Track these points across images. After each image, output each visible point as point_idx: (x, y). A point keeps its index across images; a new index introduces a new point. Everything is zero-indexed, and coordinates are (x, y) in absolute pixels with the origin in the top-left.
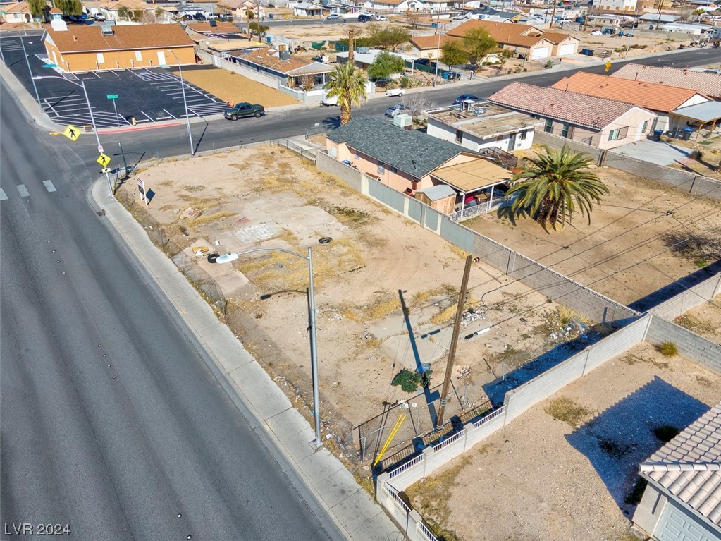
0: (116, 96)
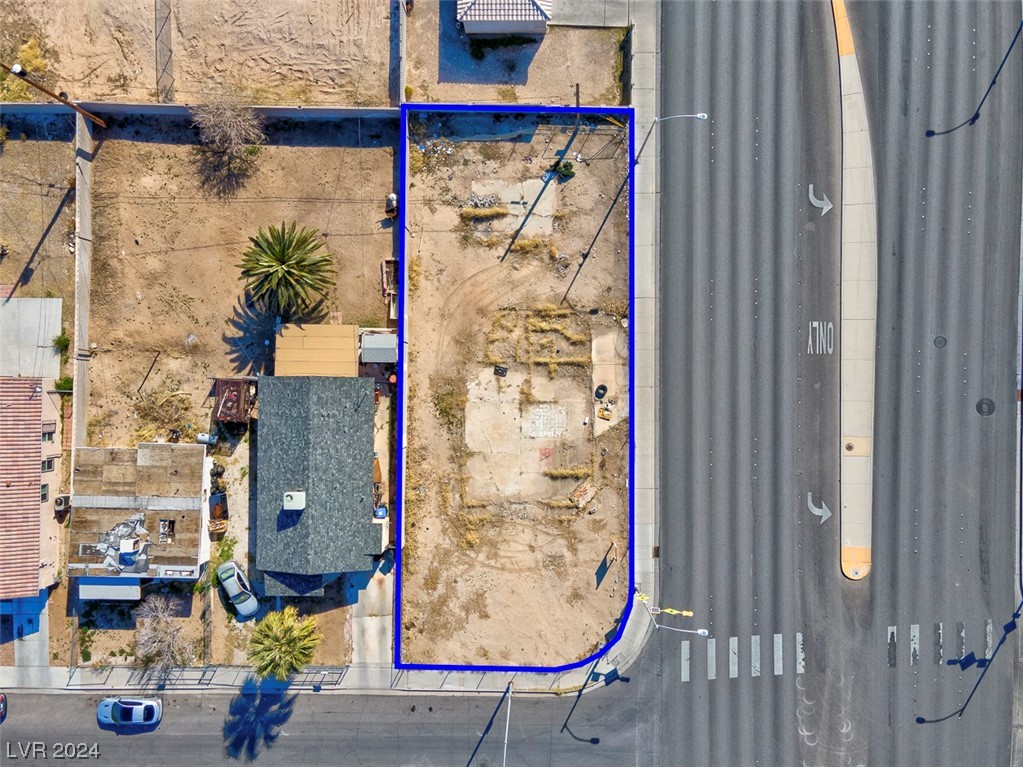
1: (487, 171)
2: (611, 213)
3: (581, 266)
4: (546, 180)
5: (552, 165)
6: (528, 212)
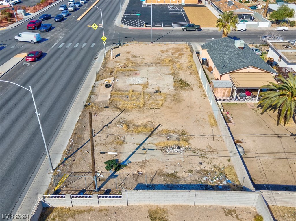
0: (140, 15)
1: (173, 167)
2: (83, 144)
3: (111, 123)
4: (128, 161)
5: (121, 170)
6: (142, 145)
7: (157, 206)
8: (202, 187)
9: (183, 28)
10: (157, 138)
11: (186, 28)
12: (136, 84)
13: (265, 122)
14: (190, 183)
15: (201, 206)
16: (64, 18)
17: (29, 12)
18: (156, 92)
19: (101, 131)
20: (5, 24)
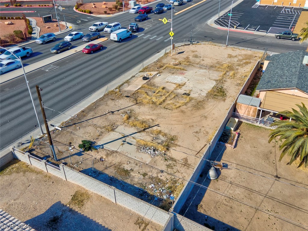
1: (134, 165)
3: (118, 110)
4: (102, 146)
5: (90, 151)
6: (126, 138)
7: (87, 191)
8: (140, 192)
9: (276, 35)
10: (144, 136)
11: (280, 36)
12: (174, 82)
13: (275, 155)
14: (134, 185)
15: (121, 207)
16: (164, 11)
17: (140, 3)
18: (185, 94)
19: (104, 115)
20: (113, 12)
